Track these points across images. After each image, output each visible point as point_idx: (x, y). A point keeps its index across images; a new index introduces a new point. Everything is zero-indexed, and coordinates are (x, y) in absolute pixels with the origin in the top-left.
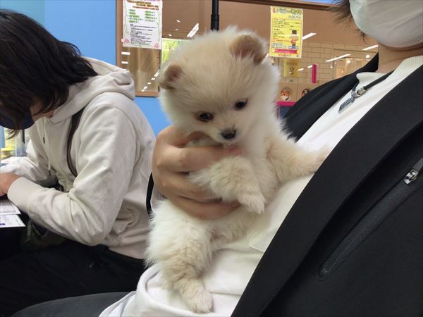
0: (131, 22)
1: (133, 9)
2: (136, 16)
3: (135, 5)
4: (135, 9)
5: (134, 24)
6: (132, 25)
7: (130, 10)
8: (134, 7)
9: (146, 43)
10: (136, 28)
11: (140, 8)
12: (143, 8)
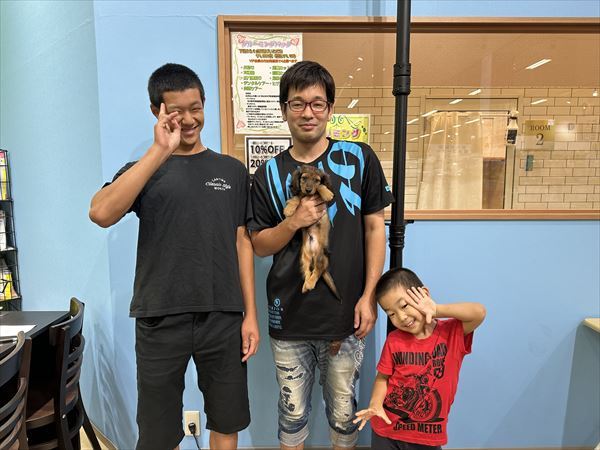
0: (246, 88)
1: (251, 64)
2: (257, 78)
3: (253, 56)
4: (254, 64)
5: (253, 93)
6: (248, 95)
7: (245, 67)
8: (252, 61)
9: (275, 124)
10: (257, 99)
11: (262, 61)
12: (267, 61)
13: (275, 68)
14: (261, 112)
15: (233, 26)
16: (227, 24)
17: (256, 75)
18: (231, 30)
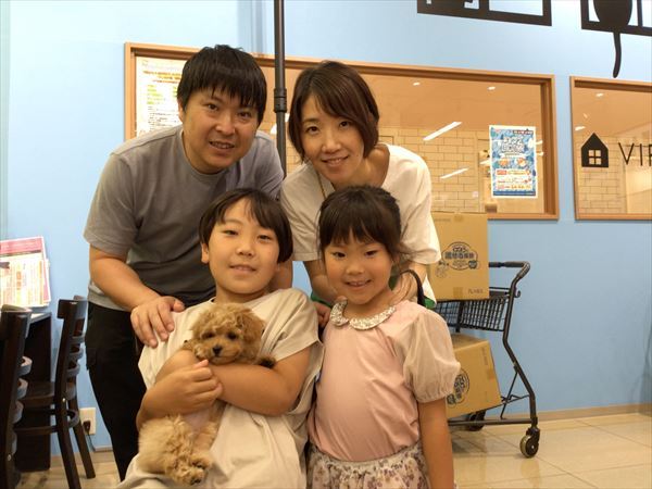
0: (149, 103)
1: (152, 83)
2: (158, 95)
3: (156, 77)
4: (155, 83)
5: (155, 107)
6: (150, 108)
7: (148, 86)
8: (154, 81)
10: (158, 112)
11: (163, 82)
12: (168, 82)
13: (174, 88)
14: (162, 122)
15: (138, 52)
16: (133, 49)
17: (157, 93)
18: (136, 55)
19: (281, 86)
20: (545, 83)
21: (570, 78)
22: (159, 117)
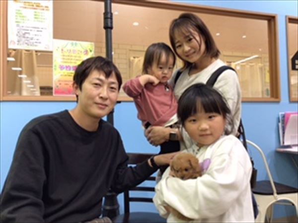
0: (17, 22)
1: (19, 9)
2: (23, 17)
3: (22, 5)
4: (21, 9)
5: (21, 25)
6: (18, 26)
7: (16, 10)
8: (21, 7)
9: (35, 44)
10: (24, 28)
11: (28, 8)
12: (31, 8)
13: (35, 12)
14: (27, 35)
17: (23, 15)
19: (109, 10)
20: (271, 19)
21: (286, 17)
22: (24, 32)
